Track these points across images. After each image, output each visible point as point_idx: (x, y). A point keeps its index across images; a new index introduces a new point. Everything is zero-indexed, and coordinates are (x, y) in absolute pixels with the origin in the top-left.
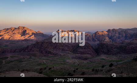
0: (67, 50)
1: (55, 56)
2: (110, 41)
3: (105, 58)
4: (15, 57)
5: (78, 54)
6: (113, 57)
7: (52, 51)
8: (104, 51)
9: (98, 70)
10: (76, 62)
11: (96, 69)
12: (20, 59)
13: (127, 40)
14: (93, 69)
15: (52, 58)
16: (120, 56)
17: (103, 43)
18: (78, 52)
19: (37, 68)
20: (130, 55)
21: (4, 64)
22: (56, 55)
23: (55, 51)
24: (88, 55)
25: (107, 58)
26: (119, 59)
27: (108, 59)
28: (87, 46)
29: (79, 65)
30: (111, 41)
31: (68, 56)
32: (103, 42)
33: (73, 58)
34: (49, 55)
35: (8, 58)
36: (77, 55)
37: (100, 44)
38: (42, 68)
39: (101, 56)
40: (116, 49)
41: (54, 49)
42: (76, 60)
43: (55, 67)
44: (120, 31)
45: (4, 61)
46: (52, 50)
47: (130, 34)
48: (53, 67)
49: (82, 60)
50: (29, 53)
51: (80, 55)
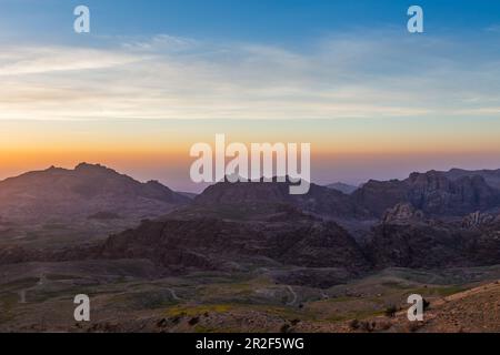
0: (257, 251)
1: (214, 273)
2: (419, 215)
3: (398, 280)
4: (63, 277)
5: (298, 264)
6: (432, 277)
7: (200, 255)
8: (394, 253)
9: (374, 325)
10: (292, 296)
11: (365, 321)
12: (83, 285)
13: (482, 211)
14: (356, 322)
15: (201, 279)
16: (455, 273)
17: (392, 223)
18: (300, 259)
19: (145, 318)
20: (493, 267)
21: (22, 304)
22: (214, 269)
23: (211, 256)
24: (334, 269)
25: (408, 278)
26: (449, 283)
27: (412, 283)
28: (331, 236)
29: (301, 306)
30: (422, 215)
31: (261, 273)
32: (392, 219)
33: (279, 280)
34: (192, 268)
35: (38, 279)
36: (295, 269)
37: (379, 227)
38: (164, 320)
39: (386, 271)
40: (440, 247)
41: (209, 247)
42: (289, 287)
43: (212, 313)
44: (455, 179)
45: (23, 293)
46: (201, 252)
47: (490, 189)
48: (206, 315)
49: (314, 286)
50: (113, 261)
51: (304, 268)
